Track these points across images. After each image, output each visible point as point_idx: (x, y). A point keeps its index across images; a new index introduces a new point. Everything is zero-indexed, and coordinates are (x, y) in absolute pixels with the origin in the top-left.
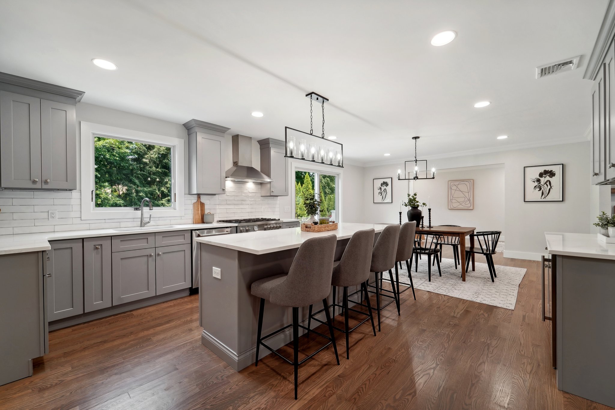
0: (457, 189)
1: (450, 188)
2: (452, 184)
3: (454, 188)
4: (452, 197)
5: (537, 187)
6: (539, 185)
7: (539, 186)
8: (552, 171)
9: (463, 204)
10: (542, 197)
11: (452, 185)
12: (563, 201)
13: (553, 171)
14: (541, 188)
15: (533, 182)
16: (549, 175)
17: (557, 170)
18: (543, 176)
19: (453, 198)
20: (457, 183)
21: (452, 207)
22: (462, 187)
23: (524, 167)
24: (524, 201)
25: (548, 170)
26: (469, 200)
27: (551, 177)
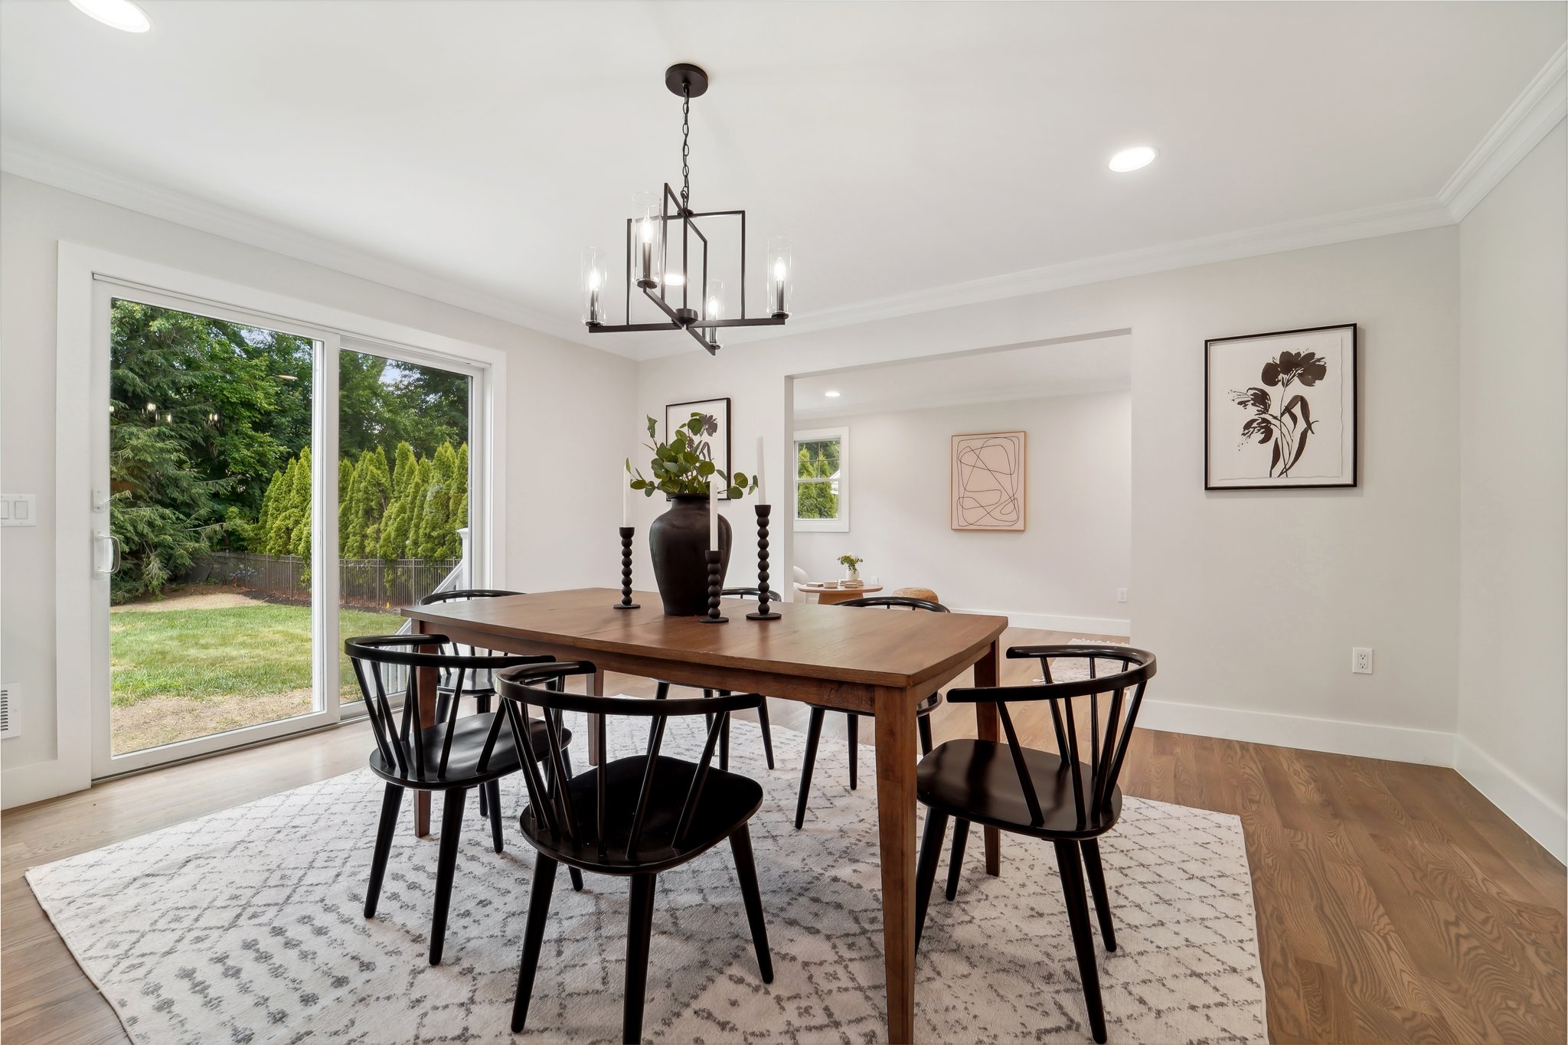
0: (979, 462)
1: (956, 459)
2: (963, 444)
3: (970, 458)
5: (1255, 425)
6: (1263, 416)
7: (1264, 420)
8: (1312, 355)
10: (1272, 467)
11: (964, 451)
12: (1355, 485)
13: (1317, 357)
14: (1272, 430)
15: (1240, 403)
16: (1300, 376)
17: (1333, 350)
18: (1280, 377)
19: (967, 494)
22: (994, 456)
23: (1206, 342)
24: (1207, 488)
25: (1299, 354)
27: (1309, 384)
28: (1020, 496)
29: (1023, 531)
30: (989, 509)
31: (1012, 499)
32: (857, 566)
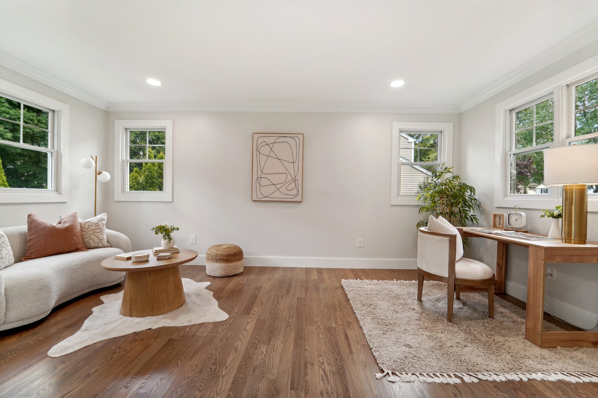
1: (256, 151)
2: (261, 140)
3: (265, 150)
4: (260, 172)
9: (283, 190)
19: (263, 175)
20: (272, 140)
21: (260, 196)
26: (295, 180)
28: (299, 178)
29: (300, 202)
30: (278, 186)
31: (294, 180)
32: (173, 234)
